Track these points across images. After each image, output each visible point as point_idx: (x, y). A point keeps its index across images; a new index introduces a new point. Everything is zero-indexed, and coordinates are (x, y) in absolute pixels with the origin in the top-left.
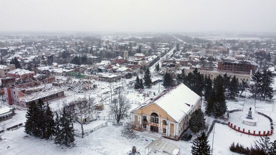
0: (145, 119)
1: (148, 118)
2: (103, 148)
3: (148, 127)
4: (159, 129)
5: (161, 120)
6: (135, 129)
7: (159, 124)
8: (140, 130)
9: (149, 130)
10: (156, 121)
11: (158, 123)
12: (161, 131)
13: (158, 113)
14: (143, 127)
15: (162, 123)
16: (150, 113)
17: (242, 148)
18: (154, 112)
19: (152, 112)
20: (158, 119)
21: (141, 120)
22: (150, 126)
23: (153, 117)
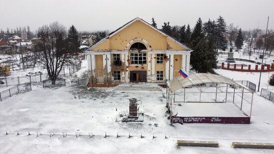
0: (117, 62)
1: (125, 57)
2: (41, 125)
3: (125, 76)
4: (149, 73)
5: (151, 55)
6: (97, 86)
7: (149, 64)
8: (108, 84)
9: (128, 80)
10: (142, 60)
11: (145, 62)
12: (152, 75)
13: (145, 42)
14: (113, 78)
15: (154, 61)
16: (129, 45)
18: (139, 40)
19: (132, 42)
20: (145, 54)
21: (109, 63)
22: (127, 73)
23: (136, 51)
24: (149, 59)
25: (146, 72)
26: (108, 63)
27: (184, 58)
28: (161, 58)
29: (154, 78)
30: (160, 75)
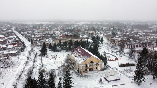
0: (86, 66)
1: (88, 65)
3: (88, 70)
5: (94, 64)
10: (92, 65)
12: (94, 69)
13: (93, 61)
15: (95, 65)
16: (89, 62)
17: (123, 65)
18: (91, 61)
19: (90, 61)
22: (89, 69)
23: (91, 63)
24: (94, 65)
25: (93, 68)
26: (85, 67)
27: (102, 64)
28: (97, 64)
29: (95, 69)
30: (96, 68)
